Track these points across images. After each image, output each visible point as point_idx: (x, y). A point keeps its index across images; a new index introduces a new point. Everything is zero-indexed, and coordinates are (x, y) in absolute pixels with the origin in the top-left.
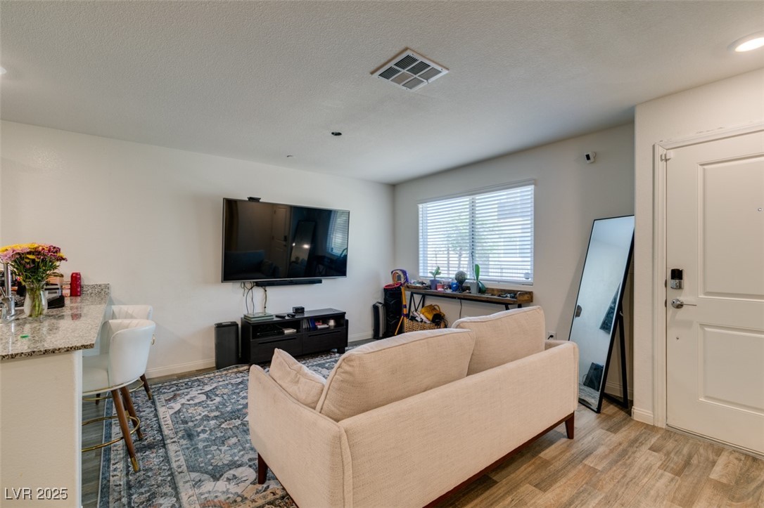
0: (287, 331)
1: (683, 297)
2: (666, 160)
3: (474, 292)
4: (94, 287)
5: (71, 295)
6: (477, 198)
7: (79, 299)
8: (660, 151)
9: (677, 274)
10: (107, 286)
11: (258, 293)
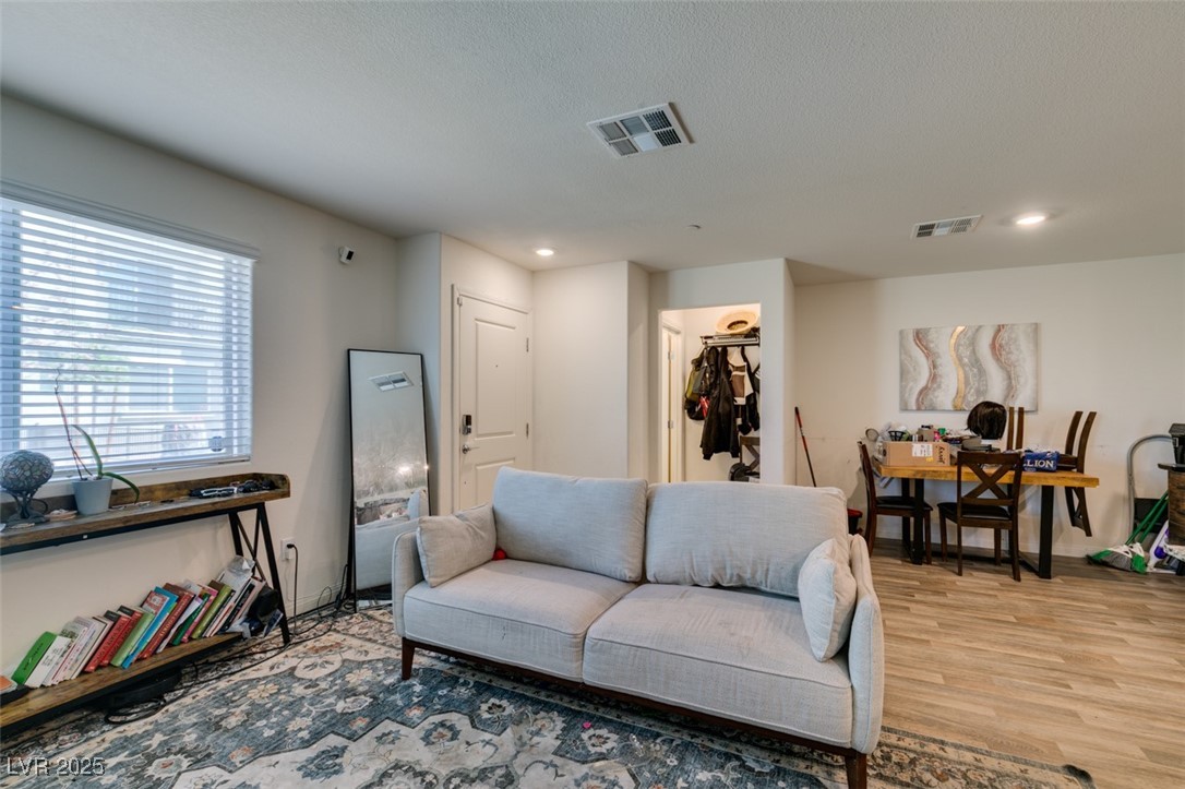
1: (470, 441)
2: (460, 305)
3: (97, 509)
6: (24, 213)
8: (456, 295)
9: (468, 419)
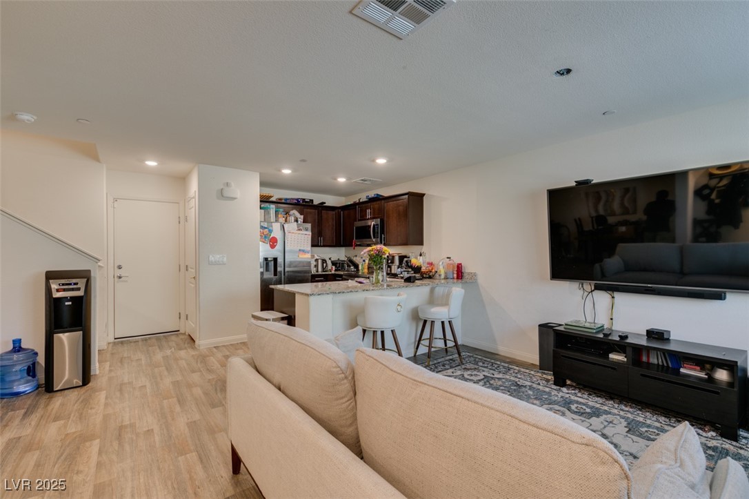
0: (614, 357)
4: (469, 274)
5: (458, 278)
7: (460, 281)
10: (475, 275)
11: (602, 298)
